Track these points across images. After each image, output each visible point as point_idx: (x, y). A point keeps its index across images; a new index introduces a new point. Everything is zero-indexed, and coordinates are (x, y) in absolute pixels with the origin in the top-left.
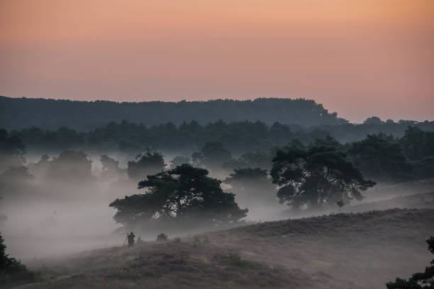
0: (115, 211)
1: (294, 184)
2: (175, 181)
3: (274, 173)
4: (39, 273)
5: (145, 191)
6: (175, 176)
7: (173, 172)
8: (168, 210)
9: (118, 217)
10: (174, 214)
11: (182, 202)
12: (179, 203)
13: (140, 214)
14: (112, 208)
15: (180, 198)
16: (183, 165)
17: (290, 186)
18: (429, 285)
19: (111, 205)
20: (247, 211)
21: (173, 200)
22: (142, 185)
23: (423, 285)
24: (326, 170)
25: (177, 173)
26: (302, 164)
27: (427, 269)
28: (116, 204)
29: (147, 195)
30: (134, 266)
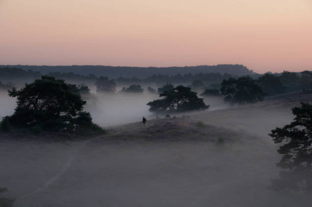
0: (149, 107)
1: (231, 95)
2: (176, 93)
3: (222, 90)
4: (108, 131)
5: (163, 98)
6: (176, 91)
7: (175, 89)
8: (173, 106)
9: (151, 110)
10: (176, 108)
11: (179, 102)
12: (178, 103)
13: (160, 108)
14: (148, 106)
15: (179, 101)
16: (180, 86)
17: (230, 95)
18: (292, 130)
19: (148, 104)
20: (209, 106)
21: (175, 102)
22: (161, 95)
23: (290, 131)
24: (246, 88)
25: (177, 90)
26: (235, 85)
27: (292, 123)
28: (149, 104)
29: (164, 99)
30: (152, 128)
